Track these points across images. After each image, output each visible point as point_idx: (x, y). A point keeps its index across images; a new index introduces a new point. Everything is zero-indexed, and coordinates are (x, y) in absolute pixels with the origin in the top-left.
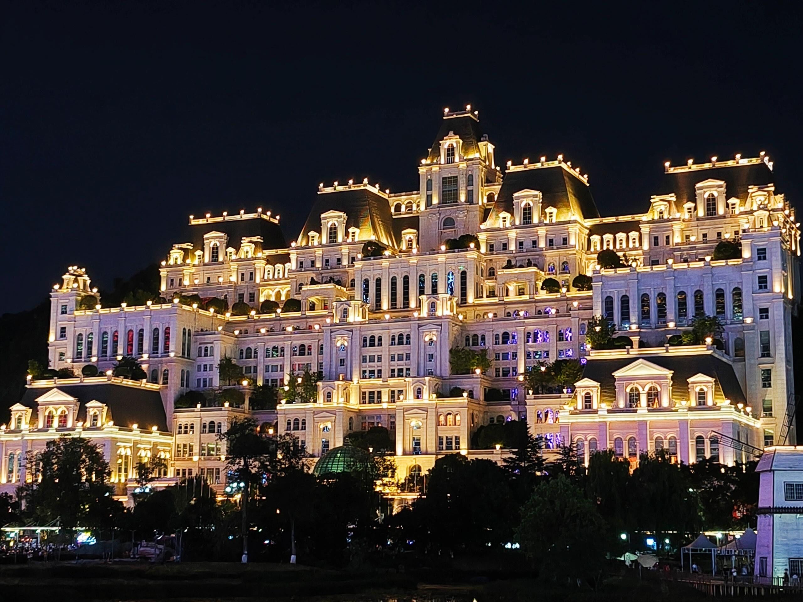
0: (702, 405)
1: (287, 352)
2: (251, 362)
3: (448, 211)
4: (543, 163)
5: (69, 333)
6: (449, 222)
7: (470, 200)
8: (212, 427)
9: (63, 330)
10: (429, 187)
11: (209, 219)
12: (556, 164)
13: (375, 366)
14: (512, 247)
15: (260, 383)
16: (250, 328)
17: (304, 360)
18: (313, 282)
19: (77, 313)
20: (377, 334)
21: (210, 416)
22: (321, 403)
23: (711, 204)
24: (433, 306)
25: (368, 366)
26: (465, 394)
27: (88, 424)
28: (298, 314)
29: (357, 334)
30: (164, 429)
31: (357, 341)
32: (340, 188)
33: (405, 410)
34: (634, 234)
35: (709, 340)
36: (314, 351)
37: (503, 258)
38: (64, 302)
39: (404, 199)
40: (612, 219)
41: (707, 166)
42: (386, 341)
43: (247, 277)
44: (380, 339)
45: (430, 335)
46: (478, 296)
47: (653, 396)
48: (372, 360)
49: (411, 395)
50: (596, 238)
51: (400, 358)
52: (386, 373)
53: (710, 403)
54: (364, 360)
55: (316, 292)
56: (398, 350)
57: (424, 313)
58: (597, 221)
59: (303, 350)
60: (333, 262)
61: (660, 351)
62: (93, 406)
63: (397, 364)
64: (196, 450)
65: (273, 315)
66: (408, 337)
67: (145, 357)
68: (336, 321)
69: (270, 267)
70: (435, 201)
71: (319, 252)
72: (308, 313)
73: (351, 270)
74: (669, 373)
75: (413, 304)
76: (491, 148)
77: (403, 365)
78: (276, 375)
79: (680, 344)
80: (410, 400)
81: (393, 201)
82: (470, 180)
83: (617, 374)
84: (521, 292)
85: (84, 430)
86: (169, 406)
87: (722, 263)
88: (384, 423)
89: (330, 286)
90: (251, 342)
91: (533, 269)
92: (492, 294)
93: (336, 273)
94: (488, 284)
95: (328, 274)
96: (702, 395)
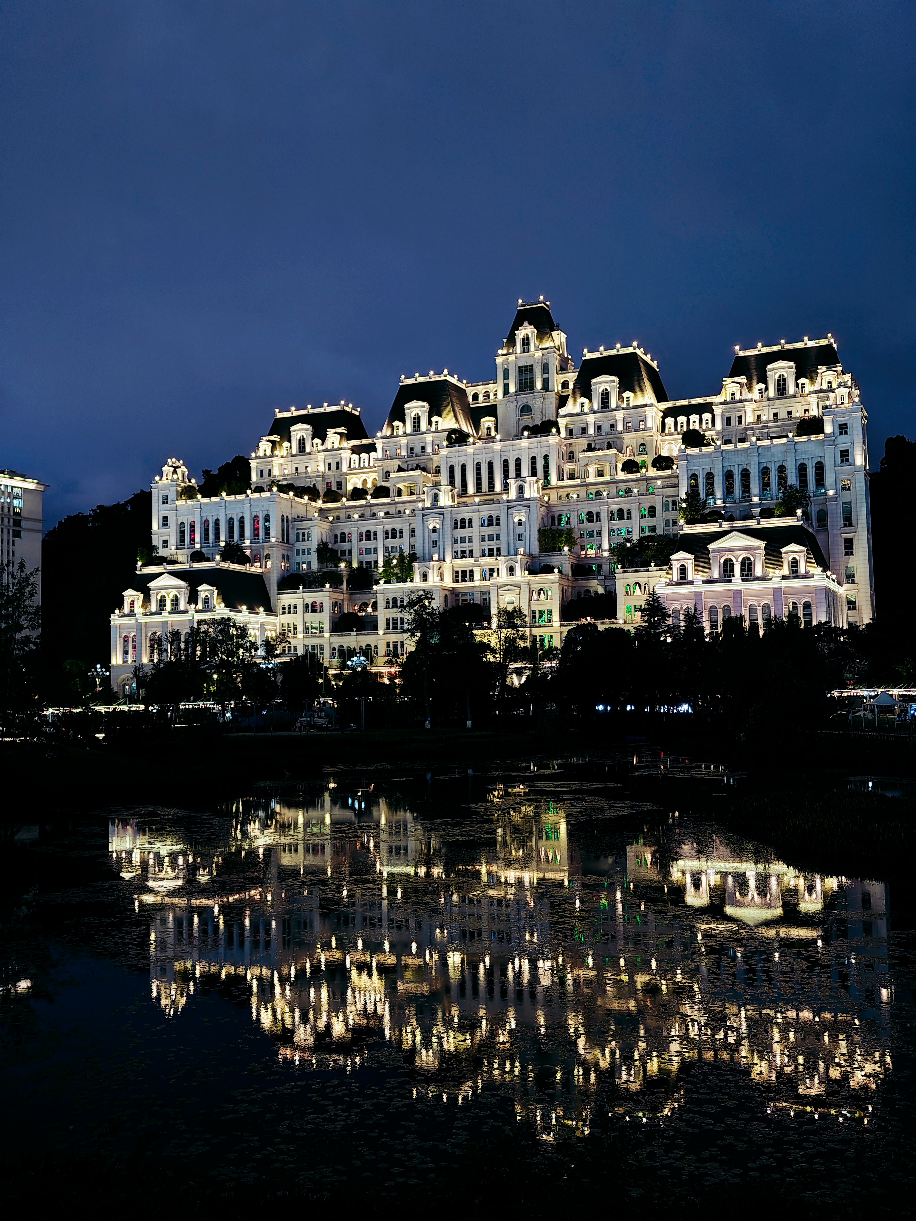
0: (795, 572)
1: (380, 536)
2: (346, 546)
3: (525, 398)
4: (619, 350)
5: (172, 522)
6: (526, 409)
7: (546, 387)
8: (314, 608)
9: (165, 519)
10: (506, 376)
11: (294, 412)
12: (630, 350)
13: (466, 546)
14: (591, 431)
15: (355, 565)
16: (342, 514)
17: (396, 542)
18: (400, 469)
19: (179, 503)
20: (467, 516)
21: (312, 597)
22: (417, 583)
23: (782, 384)
24: (521, 489)
25: (460, 547)
26: (556, 571)
27: (200, 606)
28: (387, 500)
29: (448, 517)
30: (270, 610)
31: (449, 524)
32: (421, 380)
33: (499, 587)
34: (707, 416)
35: (799, 512)
36: (406, 534)
37: (583, 443)
38: (165, 493)
39: (481, 389)
40: (685, 402)
41: (776, 348)
42: (476, 523)
43: (334, 466)
44: (470, 521)
45: (520, 515)
46: (560, 479)
47: (747, 567)
48: (463, 540)
49: (504, 572)
50: (670, 421)
51: (491, 538)
52: (477, 553)
53: (802, 571)
54: (456, 541)
55: (404, 480)
56: (488, 531)
57: (513, 494)
58: (670, 404)
59: (394, 534)
60: (417, 450)
61: (752, 524)
62: (204, 590)
63: (487, 545)
64: (300, 628)
65: (363, 502)
66: (498, 519)
67: (247, 542)
68: (428, 504)
69: (355, 457)
70: (512, 389)
71: (404, 441)
72: (397, 499)
73: (435, 458)
74: (762, 544)
75: (498, 487)
76: (563, 336)
77: (494, 545)
78: (371, 558)
79: (772, 516)
80: (503, 577)
81: (470, 391)
82: (545, 368)
83: (711, 547)
84: (600, 474)
85: (197, 611)
86: (273, 589)
87: (805, 438)
88: (478, 600)
89: (418, 473)
90: (345, 527)
91: (613, 451)
92: (572, 477)
93: (422, 461)
94: (568, 467)
95: (413, 462)
96: (794, 564)
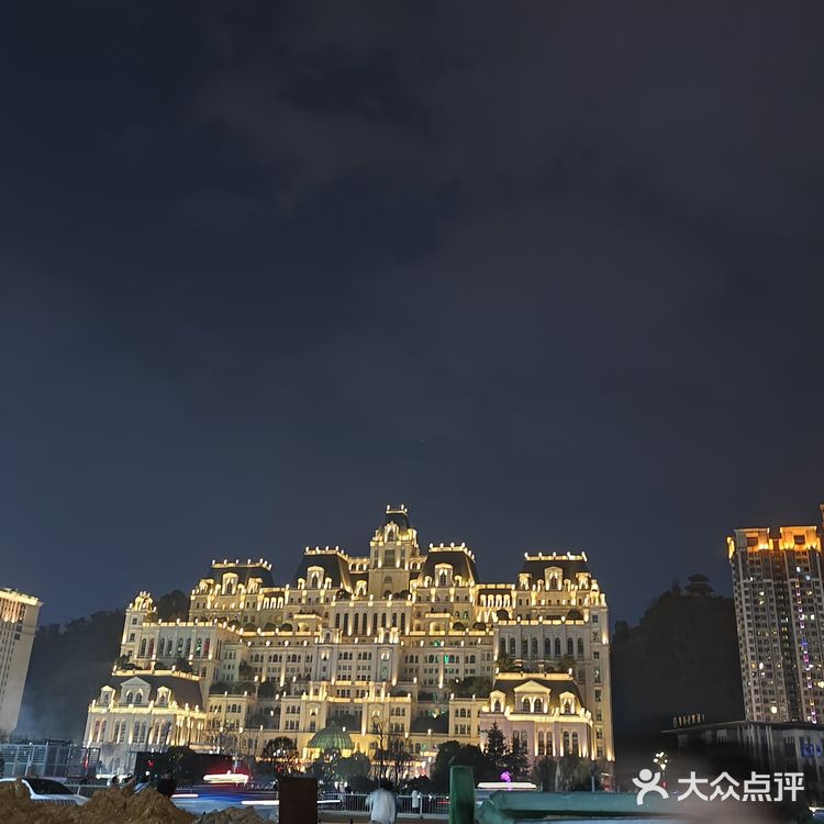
0: (568, 713)
1: (284, 659)
2: (258, 664)
3: (388, 571)
4: (452, 547)
5: (137, 638)
6: (388, 580)
7: (402, 566)
8: (235, 709)
9: (133, 635)
10: (376, 556)
11: (225, 564)
12: (460, 549)
13: (347, 672)
14: (433, 600)
15: (263, 680)
16: (257, 641)
17: (295, 665)
18: (301, 613)
19: (144, 624)
20: (349, 651)
21: (234, 700)
22: (312, 697)
23: (554, 582)
24: (387, 636)
25: (342, 673)
26: (409, 695)
27: (157, 702)
28: (290, 633)
29: (335, 651)
30: (202, 709)
31: (336, 656)
32: (319, 552)
33: (369, 704)
34: (507, 597)
35: (570, 671)
36: (303, 660)
37: (428, 606)
38: (135, 616)
39: (358, 561)
40: (492, 586)
41: (550, 558)
42: (355, 657)
43: (251, 605)
44: (351, 655)
45: (386, 655)
46: (411, 630)
47: (538, 705)
48: (345, 668)
49: (372, 693)
50: (483, 597)
51: (364, 668)
52: (354, 677)
53: (573, 712)
54: (339, 668)
55: (303, 620)
56: (362, 662)
57: (381, 639)
58: (484, 586)
59: (295, 658)
60: (313, 600)
61: (541, 676)
62: (162, 690)
63: (361, 673)
64: (222, 724)
65: (273, 633)
66: (370, 655)
67: (191, 657)
68: (322, 640)
69: (267, 599)
70: (380, 565)
71: (305, 593)
72: (297, 634)
73: (325, 606)
74: (548, 691)
75: (369, 633)
76: (415, 532)
77: (366, 673)
78: (276, 675)
79: (553, 672)
80: (372, 698)
81: (351, 562)
82: (403, 554)
83: (516, 690)
84: (437, 629)
85: (155, 706)
86: (205, 692)
87: (572, 622)
88: (351, 712)
89: (314, 616)
90: (259, 651)
91: (448, 615)
92: (418, 629)
93: (316, 607)
94: (416, 622)
95: (310, 608)
96: (567, 706)
